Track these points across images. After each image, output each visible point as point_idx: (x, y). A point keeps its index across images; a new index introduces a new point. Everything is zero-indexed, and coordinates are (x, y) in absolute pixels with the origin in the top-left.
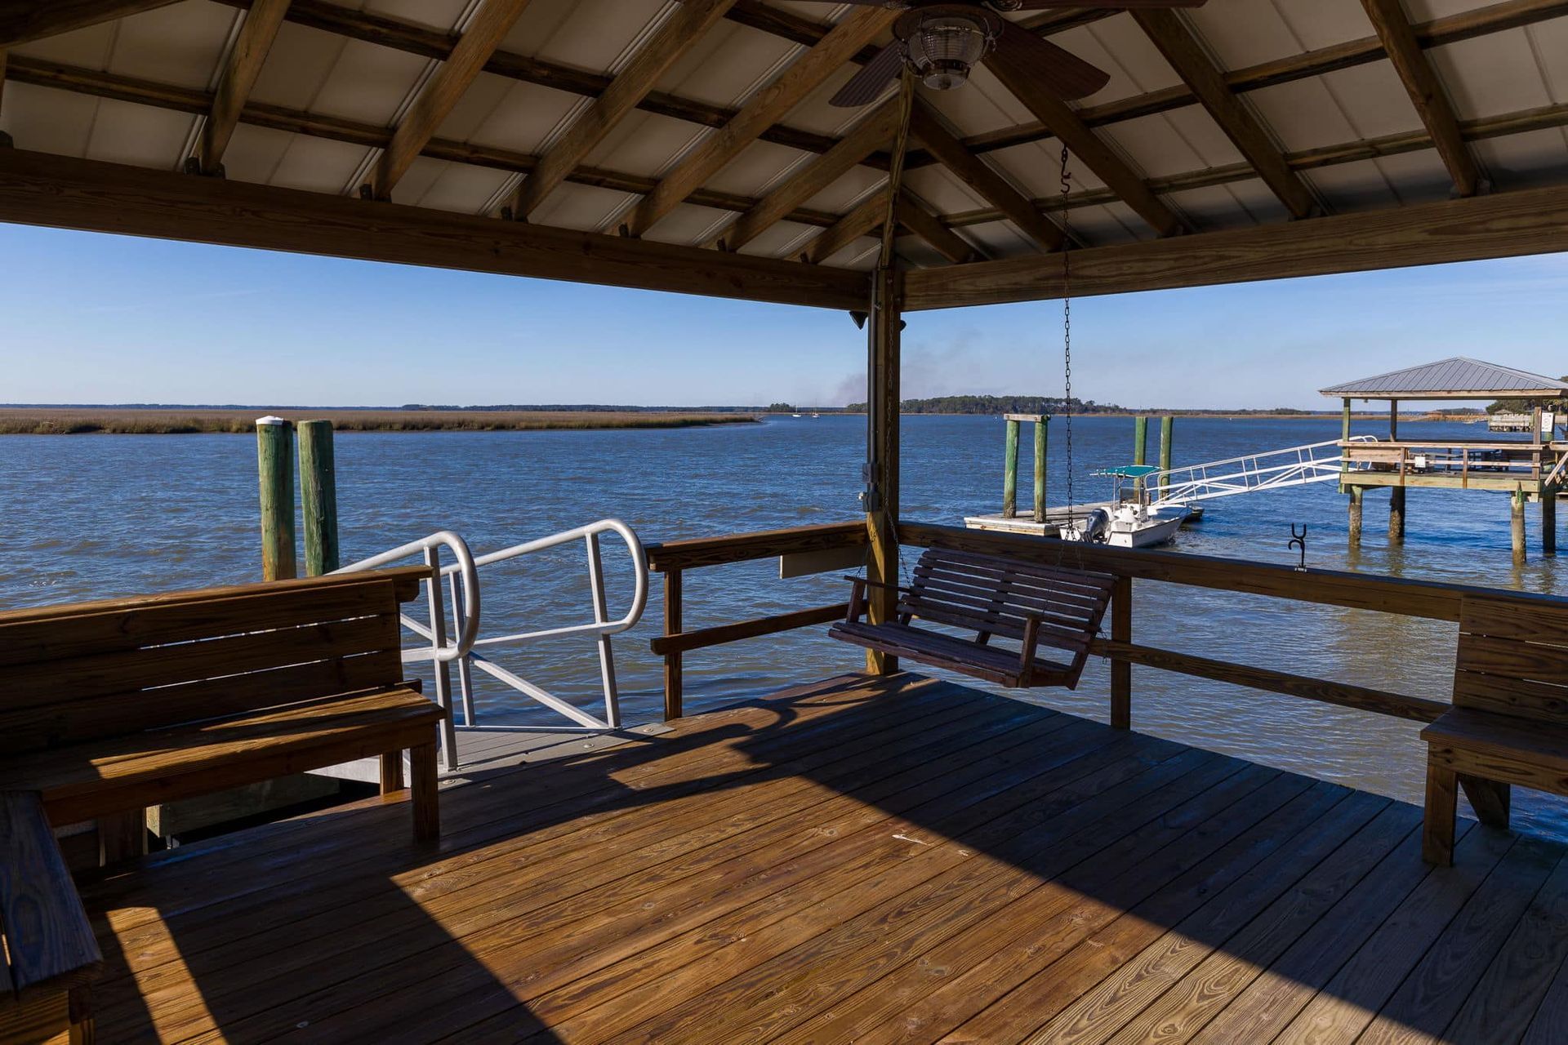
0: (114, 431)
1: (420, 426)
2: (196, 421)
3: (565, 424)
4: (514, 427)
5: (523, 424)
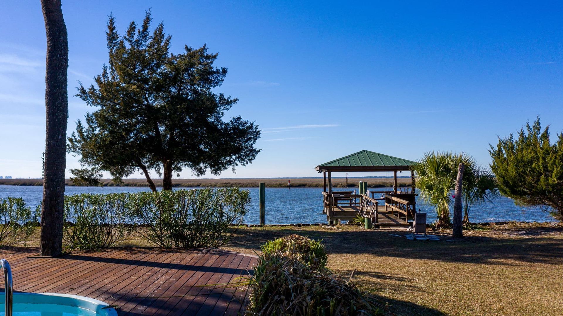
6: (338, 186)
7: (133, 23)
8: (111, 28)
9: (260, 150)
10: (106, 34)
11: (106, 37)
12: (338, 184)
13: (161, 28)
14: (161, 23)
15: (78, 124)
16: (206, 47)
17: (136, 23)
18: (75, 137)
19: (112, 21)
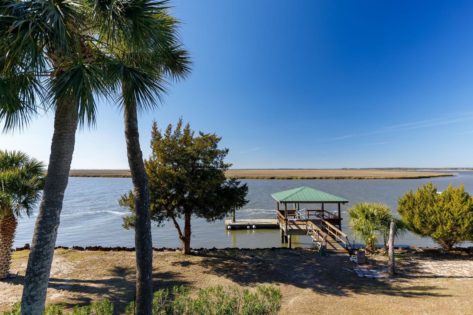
0: (277, 179)
1: (339, 178)
2: (292, 177)
3: (379, 178)
4: (364, 178)
5: (366, 178)
6: (265, 178)
7: (170, 125)
8: (155, 128)
9: (249, 201)
10: (151, 133)
11: (151, 134)
12: (265, 177)
13: (188, 126)
14: (188, 124)
15: (130, 193)
16: (215, 135)
17: (172, 125)
18: (126, 197)
19: (155, 124)
